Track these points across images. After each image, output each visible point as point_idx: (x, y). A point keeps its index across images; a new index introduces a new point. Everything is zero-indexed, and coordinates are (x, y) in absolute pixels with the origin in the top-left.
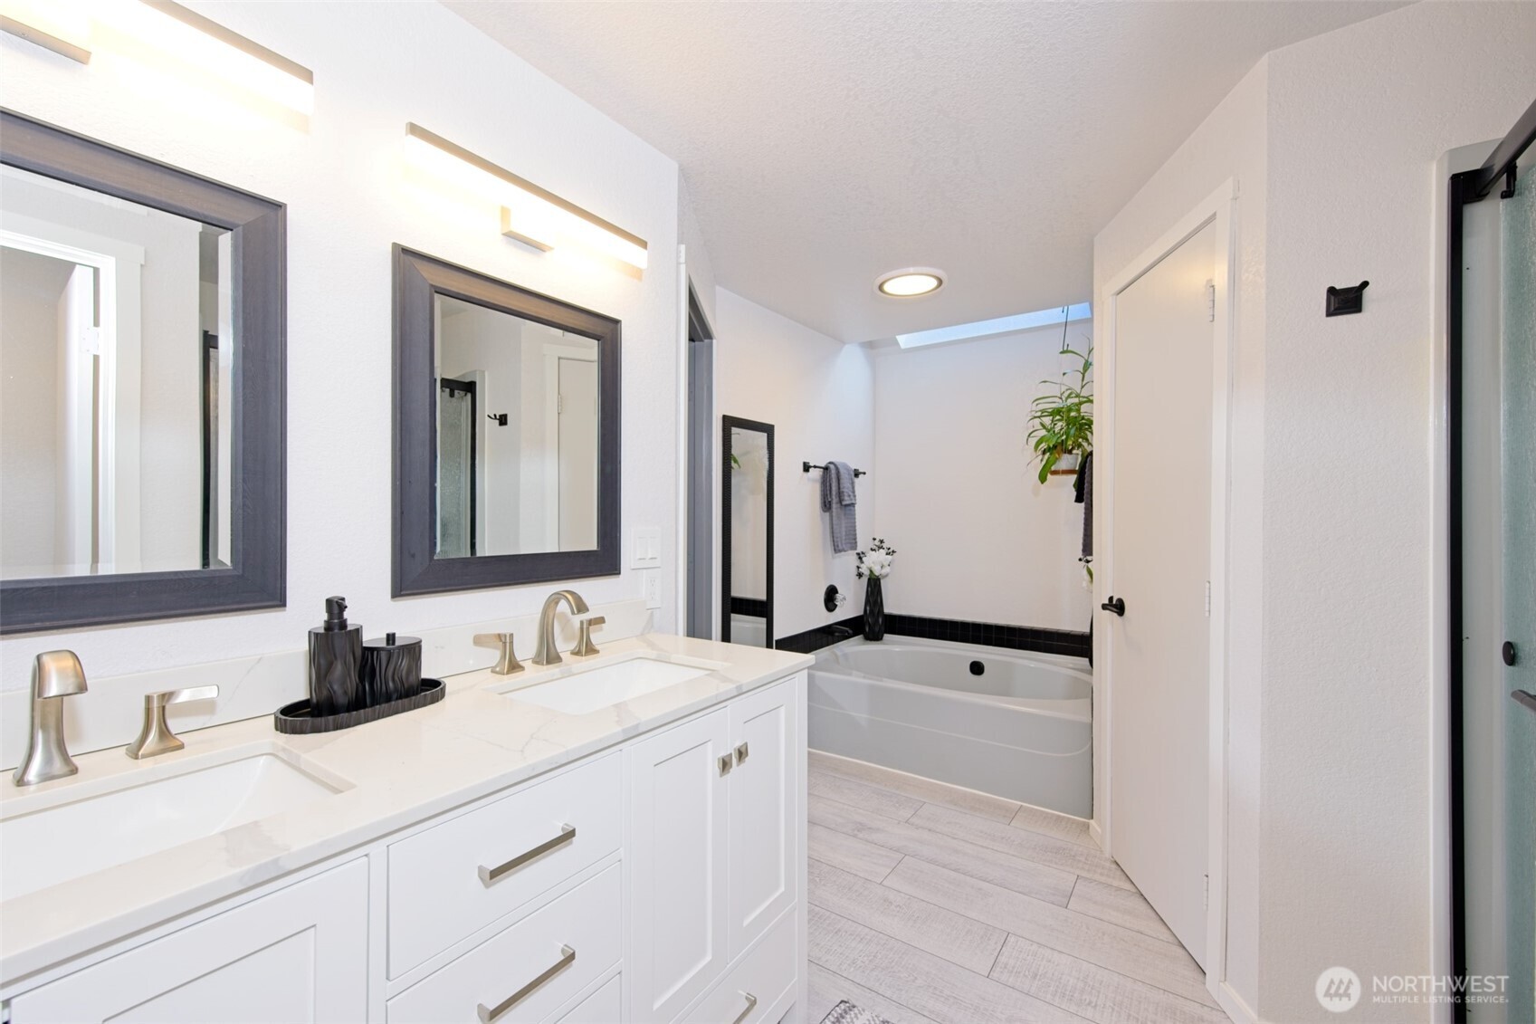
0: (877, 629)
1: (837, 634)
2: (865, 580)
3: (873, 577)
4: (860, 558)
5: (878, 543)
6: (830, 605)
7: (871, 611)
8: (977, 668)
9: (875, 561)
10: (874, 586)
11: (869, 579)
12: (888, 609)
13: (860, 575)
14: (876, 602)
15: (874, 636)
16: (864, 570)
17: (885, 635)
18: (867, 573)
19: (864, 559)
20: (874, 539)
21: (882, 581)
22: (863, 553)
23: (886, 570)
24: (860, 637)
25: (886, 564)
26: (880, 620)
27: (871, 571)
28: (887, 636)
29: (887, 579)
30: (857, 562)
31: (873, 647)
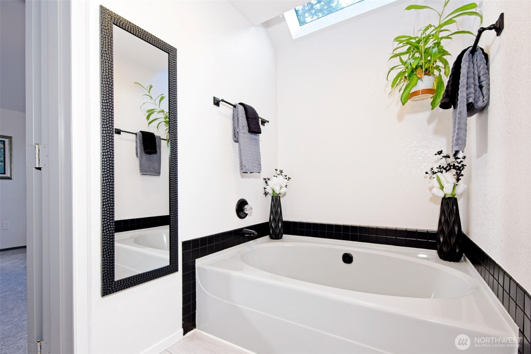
0: (278, 231)
1: (246, 235)
2: (269, 198)
3: (275, 195)
4: (266, 182)
5: (279, 173)
6: (241, 214)
7: (274, 219)
8: (347, 259)
9: (276, 185)
10: (276, 202)
11: (272, 197)
12: (285, 218)
13: (266, 194)
14: (277, 212)
15: (276, 236)
16: (269, 190)
17: (284, 235)
18: (270, 192)
19: (268, 182)
20: (276, 170)
21: (281, 199)
22: (269, 179)
23: (284, 190)
24: (267, 237)
25: (284, 185)
26: (280, 225)
27: (273, 191)
28: (284, 236)
29: (285, 198)
30: (265, 185)
31: (276, 243)
